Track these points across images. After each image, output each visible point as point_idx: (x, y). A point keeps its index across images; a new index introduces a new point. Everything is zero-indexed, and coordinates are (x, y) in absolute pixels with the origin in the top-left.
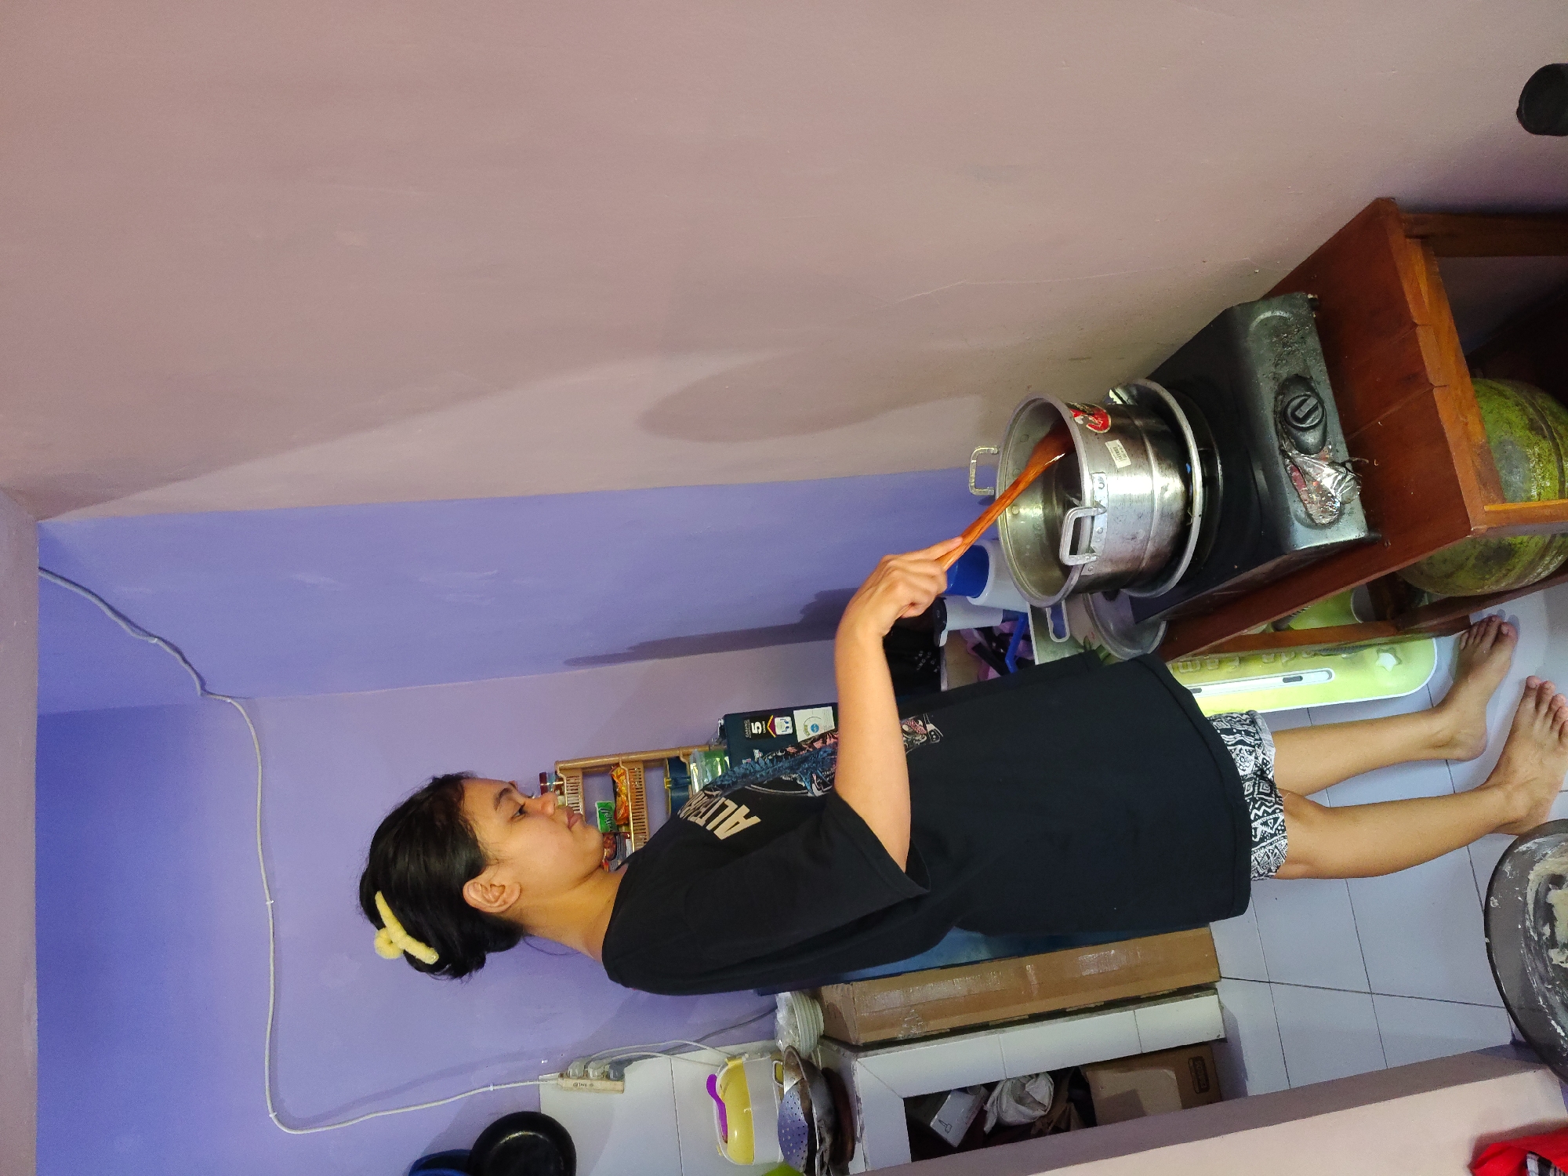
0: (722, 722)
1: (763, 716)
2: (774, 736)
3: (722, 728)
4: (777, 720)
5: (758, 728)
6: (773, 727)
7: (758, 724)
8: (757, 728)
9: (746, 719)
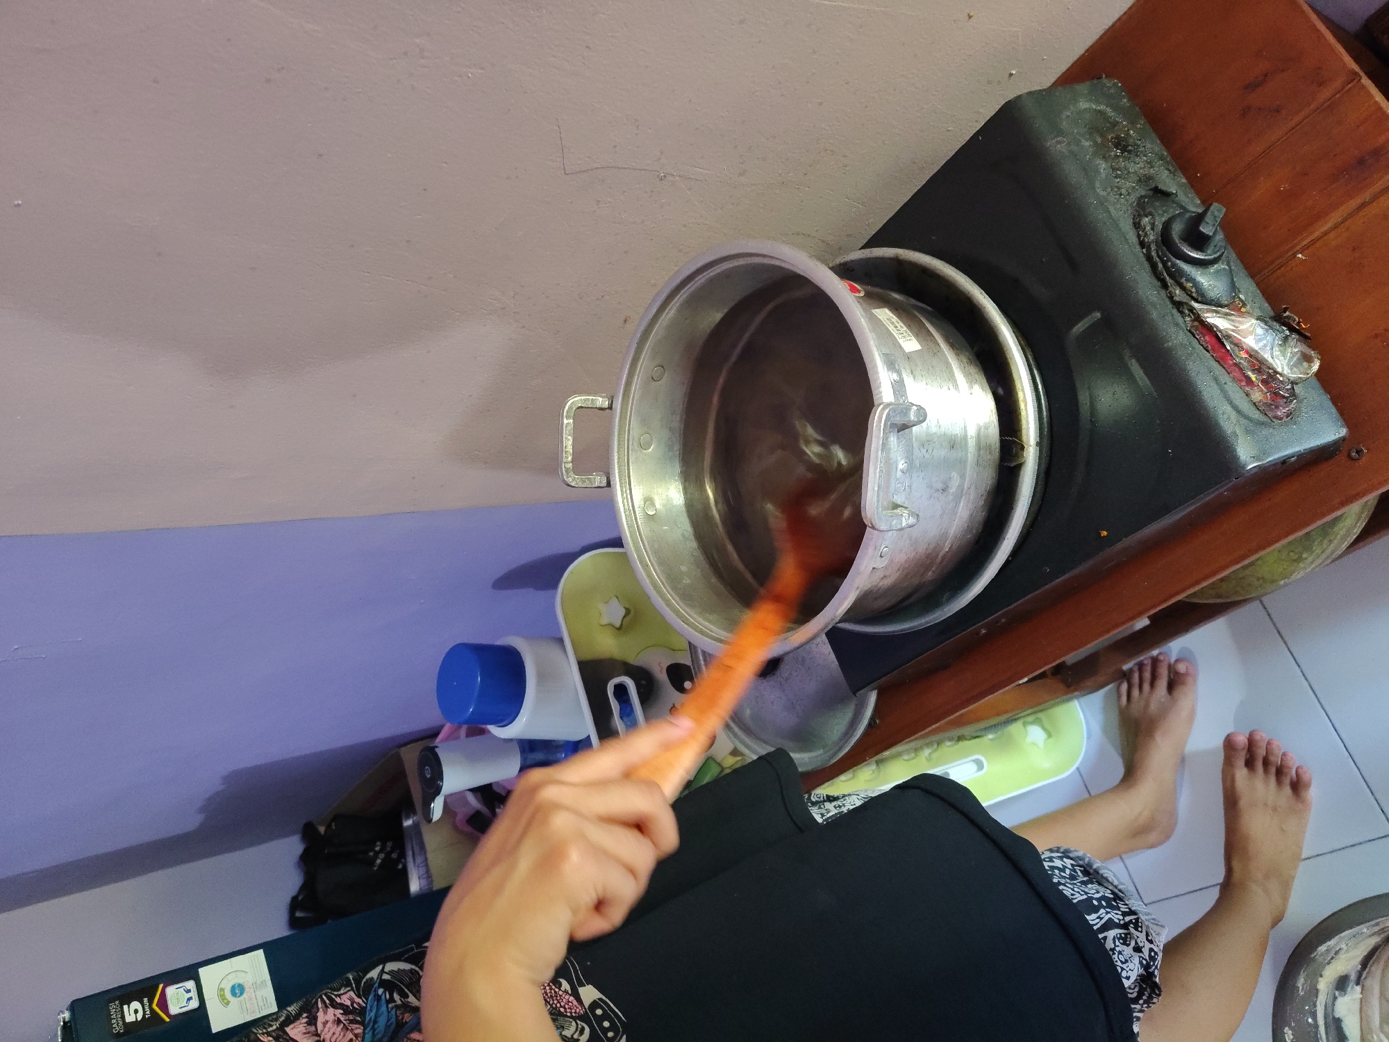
0: (67, 1015)
1: (145, 989)
2: (167, 1020)
3: (66, 1027)
4: (171, 991)
5: (136, 1011)
6: (163, 1004)
7: (135, 1005)
8: (133, 1012)
9: (113, 1001)
